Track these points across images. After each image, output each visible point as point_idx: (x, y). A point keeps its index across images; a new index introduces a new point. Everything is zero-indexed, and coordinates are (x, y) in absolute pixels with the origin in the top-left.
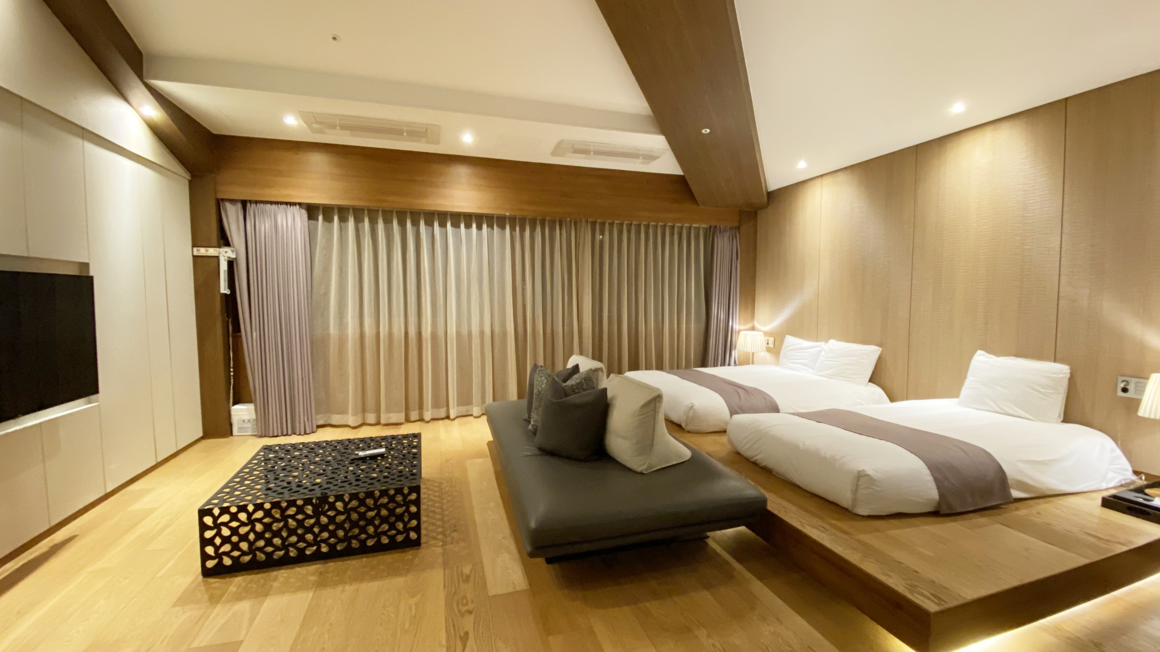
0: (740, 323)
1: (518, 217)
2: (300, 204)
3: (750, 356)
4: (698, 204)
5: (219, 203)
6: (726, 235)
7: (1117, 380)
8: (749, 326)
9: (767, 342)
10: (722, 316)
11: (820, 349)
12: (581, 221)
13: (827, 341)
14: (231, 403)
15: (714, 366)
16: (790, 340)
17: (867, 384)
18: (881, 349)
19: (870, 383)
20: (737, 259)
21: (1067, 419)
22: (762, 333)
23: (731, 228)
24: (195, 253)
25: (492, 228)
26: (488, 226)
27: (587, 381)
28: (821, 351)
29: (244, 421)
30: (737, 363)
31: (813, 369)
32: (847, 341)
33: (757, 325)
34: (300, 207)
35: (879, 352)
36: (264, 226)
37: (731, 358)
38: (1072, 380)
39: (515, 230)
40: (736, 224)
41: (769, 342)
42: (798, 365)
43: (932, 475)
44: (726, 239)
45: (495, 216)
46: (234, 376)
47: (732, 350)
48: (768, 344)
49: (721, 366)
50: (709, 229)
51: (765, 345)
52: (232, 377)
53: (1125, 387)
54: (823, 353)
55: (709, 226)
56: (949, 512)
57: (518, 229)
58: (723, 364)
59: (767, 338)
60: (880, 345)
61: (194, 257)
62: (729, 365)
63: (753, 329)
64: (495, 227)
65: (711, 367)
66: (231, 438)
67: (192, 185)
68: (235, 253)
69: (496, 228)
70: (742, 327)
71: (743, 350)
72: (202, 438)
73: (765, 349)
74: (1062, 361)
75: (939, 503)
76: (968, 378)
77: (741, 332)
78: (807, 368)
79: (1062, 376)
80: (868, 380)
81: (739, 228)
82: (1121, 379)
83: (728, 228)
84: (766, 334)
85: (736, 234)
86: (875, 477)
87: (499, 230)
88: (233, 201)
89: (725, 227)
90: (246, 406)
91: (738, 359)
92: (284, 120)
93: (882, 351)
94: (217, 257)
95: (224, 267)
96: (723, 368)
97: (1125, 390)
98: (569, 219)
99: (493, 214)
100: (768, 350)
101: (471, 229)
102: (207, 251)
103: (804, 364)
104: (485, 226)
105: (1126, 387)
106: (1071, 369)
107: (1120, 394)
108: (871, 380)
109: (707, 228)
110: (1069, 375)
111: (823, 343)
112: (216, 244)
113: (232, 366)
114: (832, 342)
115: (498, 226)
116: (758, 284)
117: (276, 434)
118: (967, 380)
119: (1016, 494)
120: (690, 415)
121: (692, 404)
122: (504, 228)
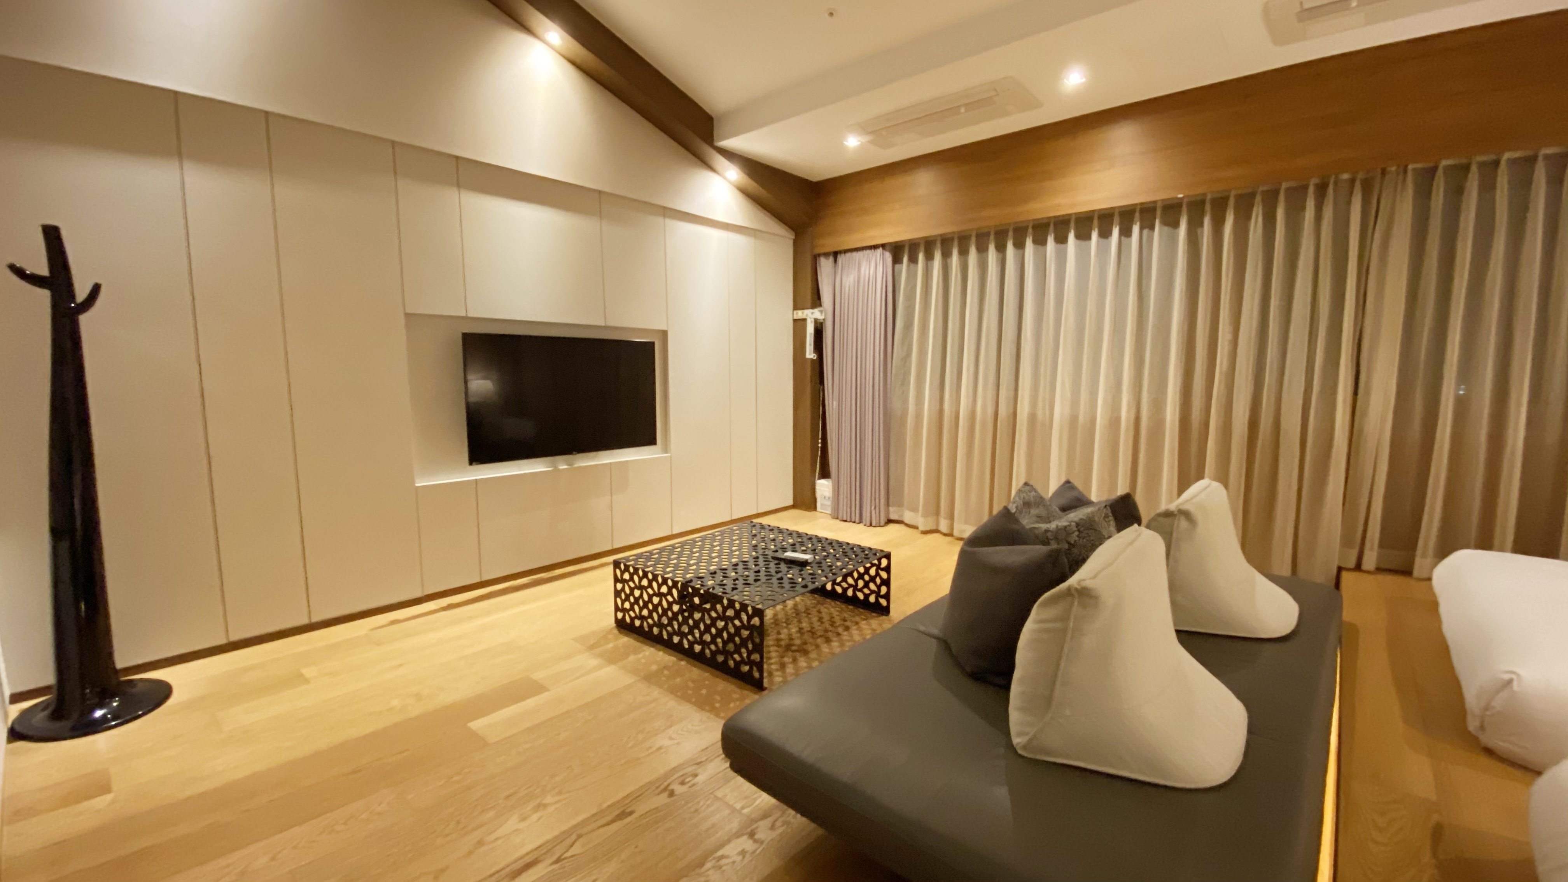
1: (1209, 197)
2: (883, 246)
5: (816, 258)
12: (1383, 174)
14: (817, 477)
24: (796, 317)
25: (1152, 228)
26: (1142, 229)
27: (1082, 529)
29: (825, 497)
34: (883, 249)
36: (849, 280)
39: (1201, 225)
45: (1159, 205)
46: (821, 448)
52: (819, 449)
57: (1207, 221)
61: (795, 321)
64: (1157, 225)
66: (814, 513)
67: (796, 243)
68: (823, 314)
69: (1160, 229)
72: (794, 507)
87: (1165, 230)
88: (826, 255)
90: (827, 481)
92: (845, 142)
94: (804, 320)
95: (810, 329)
98: (1345, 176)
99: (1157, 202)
101: (1109, 239)
102: (803, 313)
104: (1136, 230)
112: (809, 305)
113: (820, 437)
115: (1164, 223)
117: (845, 519)
120: (1498, 703)
121: (1513, 676)
122: (1176, 225)
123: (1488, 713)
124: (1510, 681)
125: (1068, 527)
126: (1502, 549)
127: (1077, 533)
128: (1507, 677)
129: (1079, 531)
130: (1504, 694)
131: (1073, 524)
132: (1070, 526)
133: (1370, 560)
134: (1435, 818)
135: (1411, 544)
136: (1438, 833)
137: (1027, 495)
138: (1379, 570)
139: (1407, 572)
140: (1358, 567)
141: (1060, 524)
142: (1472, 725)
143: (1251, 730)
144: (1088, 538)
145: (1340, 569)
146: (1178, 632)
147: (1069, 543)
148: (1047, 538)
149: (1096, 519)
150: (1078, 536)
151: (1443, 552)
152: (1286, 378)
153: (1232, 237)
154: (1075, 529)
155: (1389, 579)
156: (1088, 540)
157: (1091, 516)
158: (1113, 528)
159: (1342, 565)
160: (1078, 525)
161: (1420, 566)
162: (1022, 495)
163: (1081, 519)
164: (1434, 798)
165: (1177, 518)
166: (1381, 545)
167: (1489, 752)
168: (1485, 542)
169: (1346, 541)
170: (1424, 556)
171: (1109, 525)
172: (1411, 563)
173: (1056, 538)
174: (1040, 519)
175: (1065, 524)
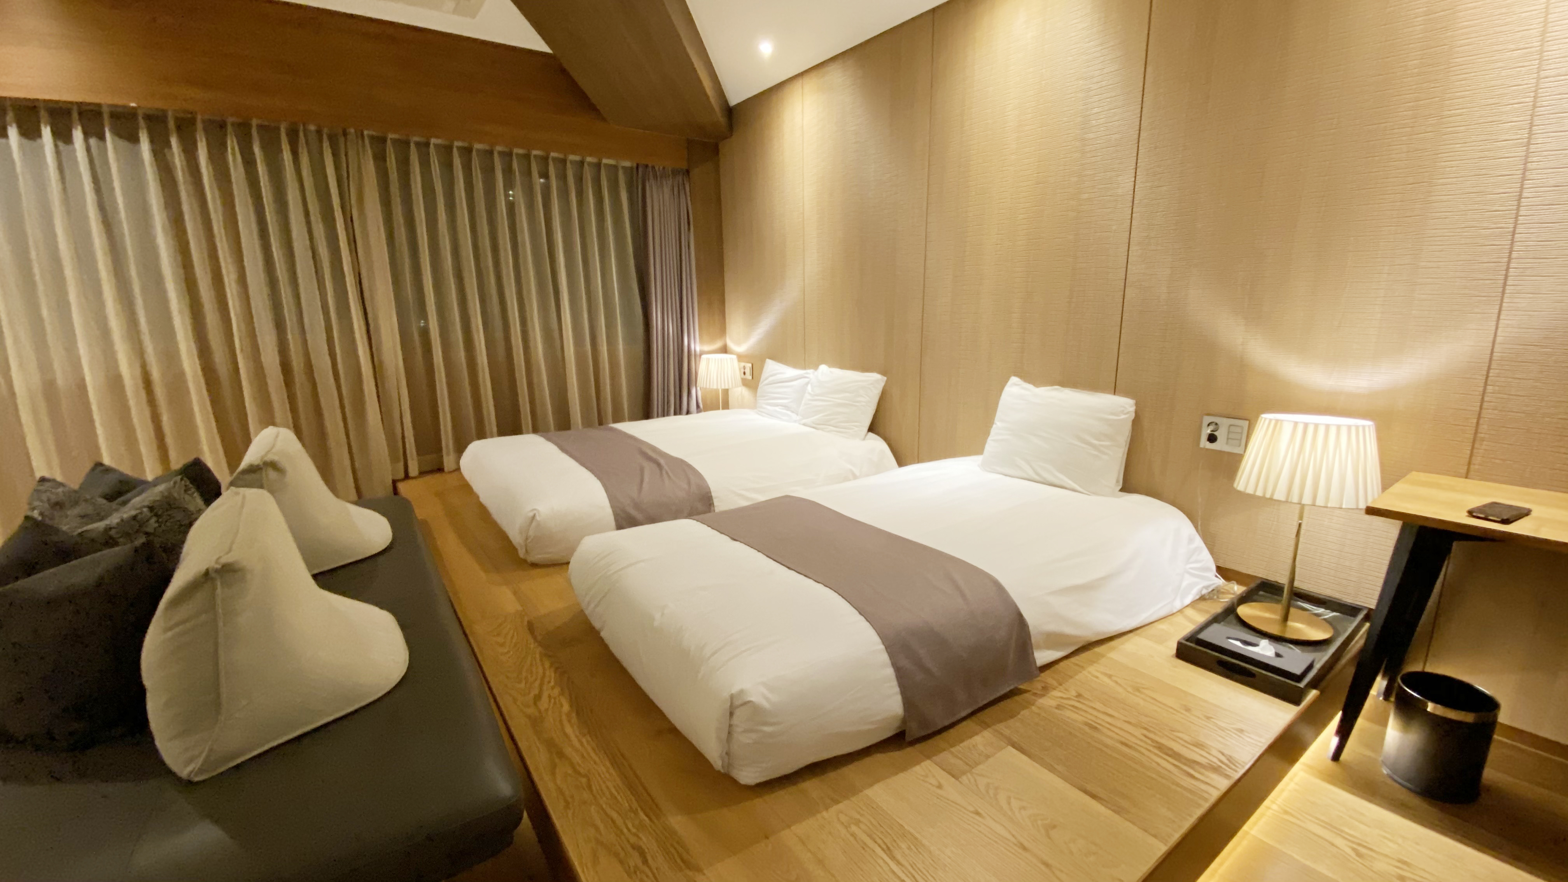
0: (701, 342)
1: (170, 114)
3: (719, 396)
4: (604, 119)
6: (667, 183)
7: (1201, 423)
8: (718, 345)
9: (743, 371)
10: (671, 329)
11: (806, 380)
12: (345, 134)
13: (816, 367)
15: (664, 416)
16: (772, 367)
17: (866, 435)
18: (885, 378)
19: (870, 434)
20: (689, 229)
21: (1127, 487)
22: (734, 357)
23: (675, 173)
25: (102, 137)
26: (86, 135)
27: (159, 512)
28: (807, 384)
30: (701, 406)
31: (797, 415)
32: (842, 367)
33: (731, 345)
35: (883, 384)
37: (689, 398)
38: (1137, 422)
39: (167, 146)
40: (684, 165)
41: (746, 371)
42: (777, 409)
43: (894, 665)
44: (667, 190)
45: (105, 110)
47: (691, 388)
48: (744, 373)
49: (675, 414)
50: (635, 170)
51: (739, 375)
53: (1212, 433)
54: (809, 388)
55: (635, 165)
56: (923, 733)
57: (174, 141)
58: (678, 412)
59: (743, 364)
60: (883, 373)
62: (688, 413)
63: (725, 350)
64: (108, 135)
65: (658, 417)
69: (113, 141)
70: (706, 348)
71: (708, 387)
73: (739, 381)
74: (1127, 394)
75: (904, 721)
76: (996, 424)
77: (704, 357)
78: (789, 413)
79: (1123, 417)
80: (867, 428)
81: (688, 172)
82: (1207, 420)
83: (670, 172)
84: (741, 357)
85: (684, 184)
86: (765, 704)
87: (123, 144)
89: (664, 168)
91: (702, 401)
93: (887, 382)
96: (678, 417)
97: (1212, 438)
98: (312, 128)
99: (99, 105)
100: (745, 383)
101: (39, 141)
103: (786, 407)
104: (78, 134)
105: (1215, 433)
106: (1137, 404)
107: (1204, 443)
108: (872, 429)
109: (632, 168)
110: (1133, 416)
111: (811, 371)
114: (823, 368)
115: (118, 133)
116: (728, 276)
118: (994, 426)
119: (1042, 657)
120: (531, 533)
121: (535, 512)
122: (134, 139)
123: (529, 541)
124: (534, 517)
125: (139, 517)
126: (492, 436)
127: (153, 520)
128: (531, 514)
129: (156, 515)
130: (534, 524)
131: (145, 510)
132: (141, 513)
133: (414, 470)
134: (526, 619)
135: (438, 449)
136: (531, 628)
137: (52, 493)
138: (422, 473)
139: (440, 469)
140: (407, 477)
141: (125, 516)
142: (522, 553)
143: (403, 627)
144: (172, 520)
145: (394, 482)
146: (315, 577)
147: (147, 534)
148: (111, 538)
149: (176, 495)
150: (157, 521)
151: (460, 449)
152: (306, 320)
153: (210, 168)
154: (149, 514)
155: (429, 479)
156: (172, 522)
157: (166, 494)
158: (199, 501)
159: (396, 478)
160: (151, 508)
161: (448, 462)
162: (44, 497)
163: (155, 501)
164: (520, 608)
165: (264, 471)
166: (419, 453)
167: (535, 565)
168: (482, 435)
169: (394, 459)
170: (448, 454)
171: (194, 498)
172: (441, 462)
173: (127, 535)
174: (85, 518)
175: (133, 513)
